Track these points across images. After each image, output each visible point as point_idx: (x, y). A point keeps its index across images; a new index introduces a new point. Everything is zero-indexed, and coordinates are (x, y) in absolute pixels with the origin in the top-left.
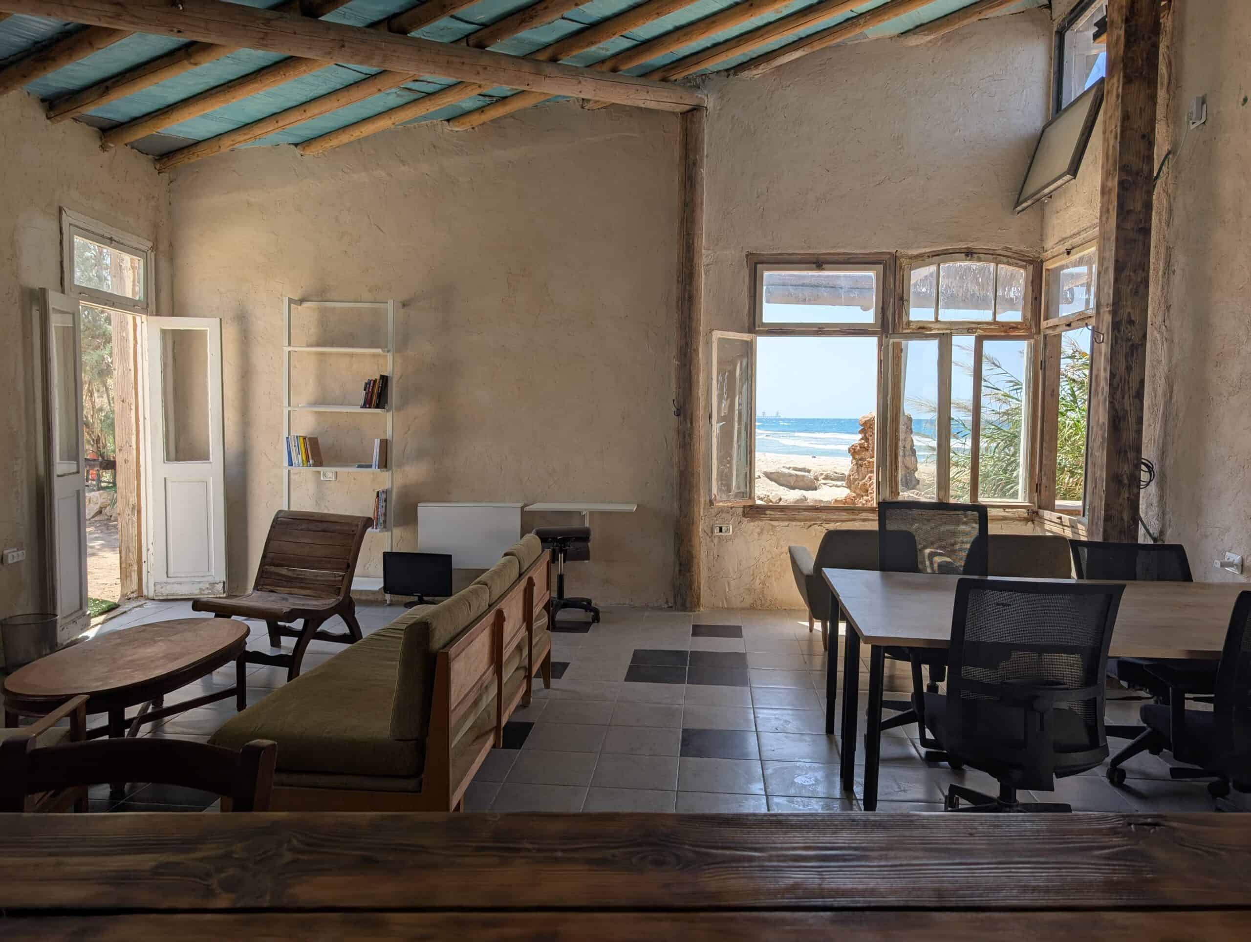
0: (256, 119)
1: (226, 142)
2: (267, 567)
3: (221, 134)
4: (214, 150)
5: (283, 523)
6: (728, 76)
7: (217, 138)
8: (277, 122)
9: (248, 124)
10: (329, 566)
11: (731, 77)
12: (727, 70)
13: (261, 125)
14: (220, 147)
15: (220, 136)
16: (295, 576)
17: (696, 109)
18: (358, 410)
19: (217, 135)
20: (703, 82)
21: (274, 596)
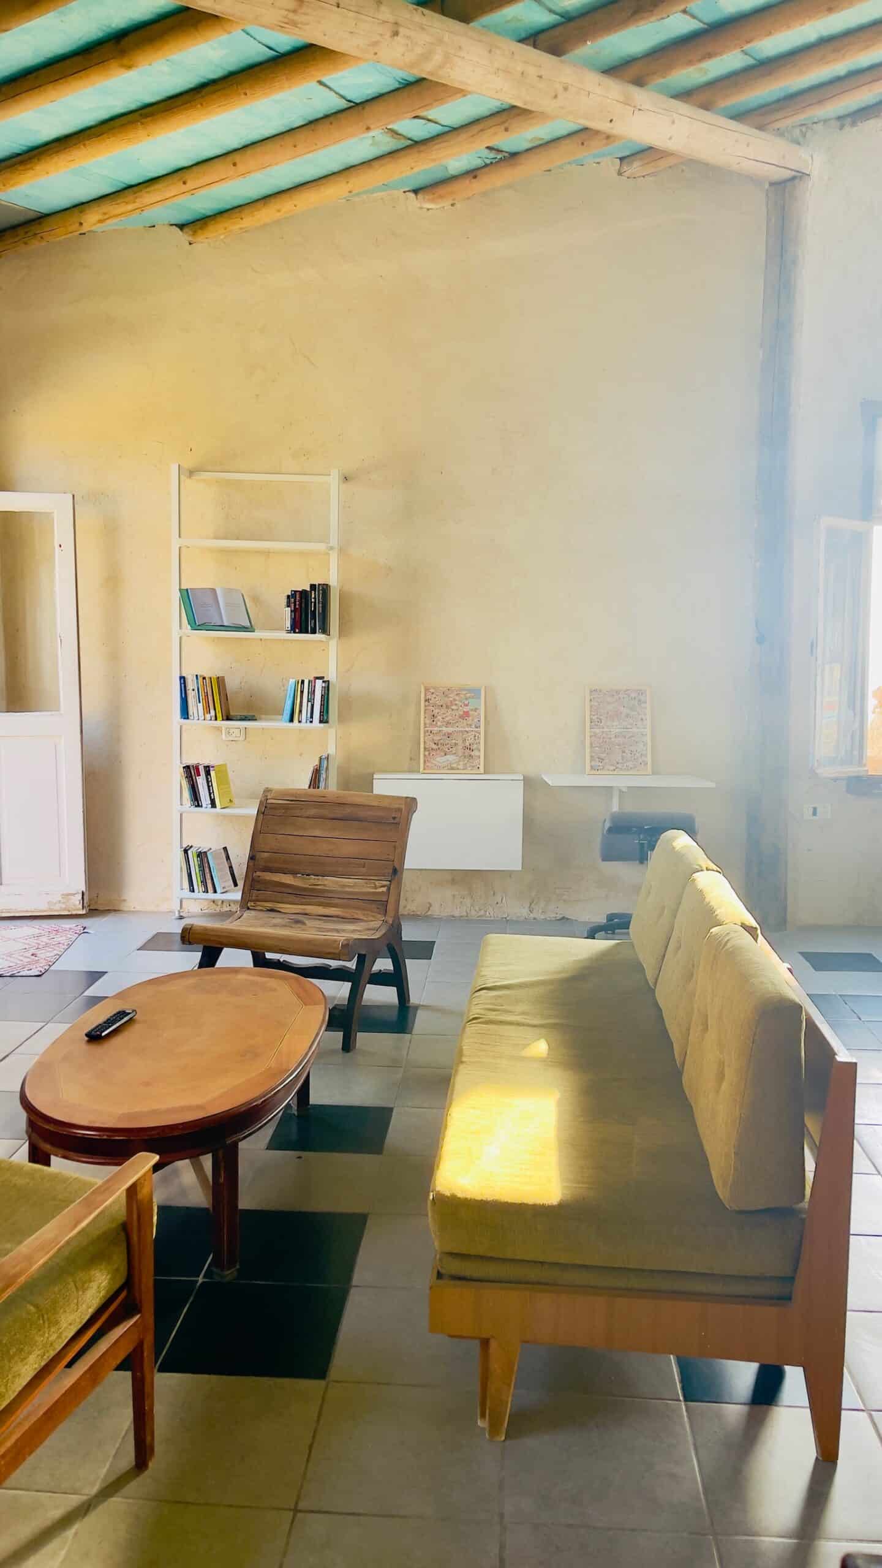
0: (147, 178)
1: (91, 219)
2: (258, 873)
3: (83, 203)
4: (70, 229)
5: (275, 807)
6: (842, 128)
7: (76, 210)
8: (184, 183)
9: (130, 187)
10: (364, 870)
11: (847, 128)
12: (839, 118)
13: (157, 186)
14: (81, 224)
15: (81, 206)
16: (307, 886)
17: (799, 177)
18: (284, 635)
19: (75, 206)
20: (804, 135)
21: (278, 920)
